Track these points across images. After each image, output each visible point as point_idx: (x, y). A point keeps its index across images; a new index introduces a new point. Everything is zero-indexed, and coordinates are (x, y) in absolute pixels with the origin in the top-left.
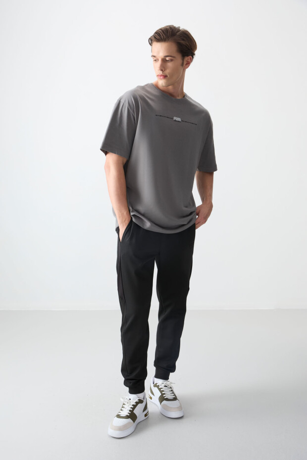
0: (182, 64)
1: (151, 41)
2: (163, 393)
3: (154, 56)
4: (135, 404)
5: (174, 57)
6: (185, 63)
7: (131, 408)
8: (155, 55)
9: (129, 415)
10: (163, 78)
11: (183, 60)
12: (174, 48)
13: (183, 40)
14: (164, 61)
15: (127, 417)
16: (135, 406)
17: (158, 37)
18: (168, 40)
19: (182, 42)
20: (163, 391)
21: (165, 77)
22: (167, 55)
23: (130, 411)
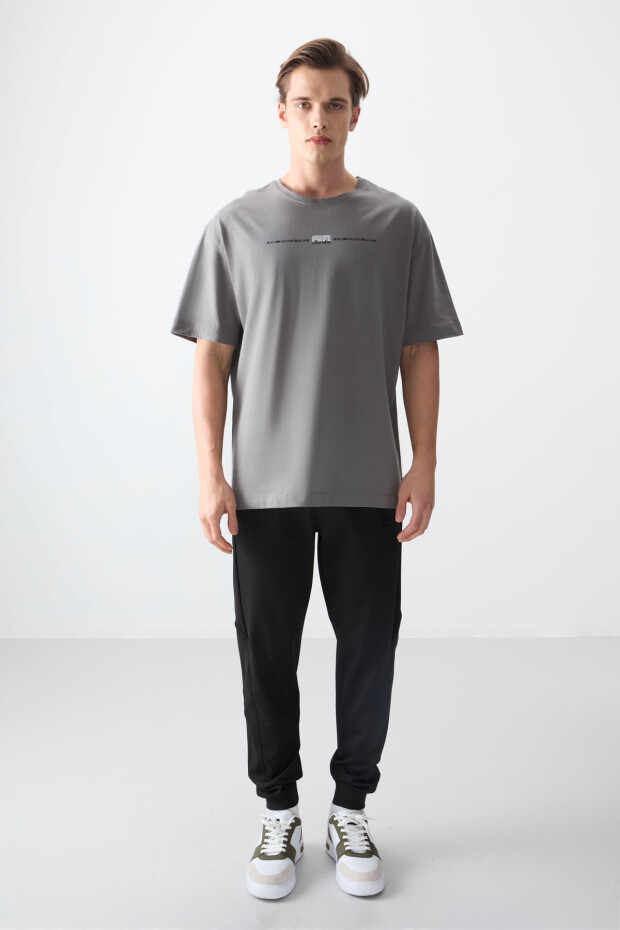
2: (344, 837)
4: (290, 828)
5: (346, 102)
7: (285, 836)
9: (284, 850)
15: (282, 856)
16: (290, 832)
20: (345, 834)
23: (284, 842)
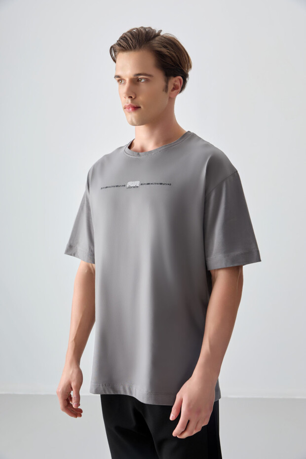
0: (166, 89)
1: (115, 52)
3: (118, 77)
5: (150, 76)
6: (171, 87)
8: (119, 73)
10: (133, 110)
11: (167, 82)
12: (150, 60)
13: (165, 47)
14: (135, 81)
17: (124, 44)
18: (140, 47)
19: (164, 50)
21: (136, 108)
22: (138, 72)
